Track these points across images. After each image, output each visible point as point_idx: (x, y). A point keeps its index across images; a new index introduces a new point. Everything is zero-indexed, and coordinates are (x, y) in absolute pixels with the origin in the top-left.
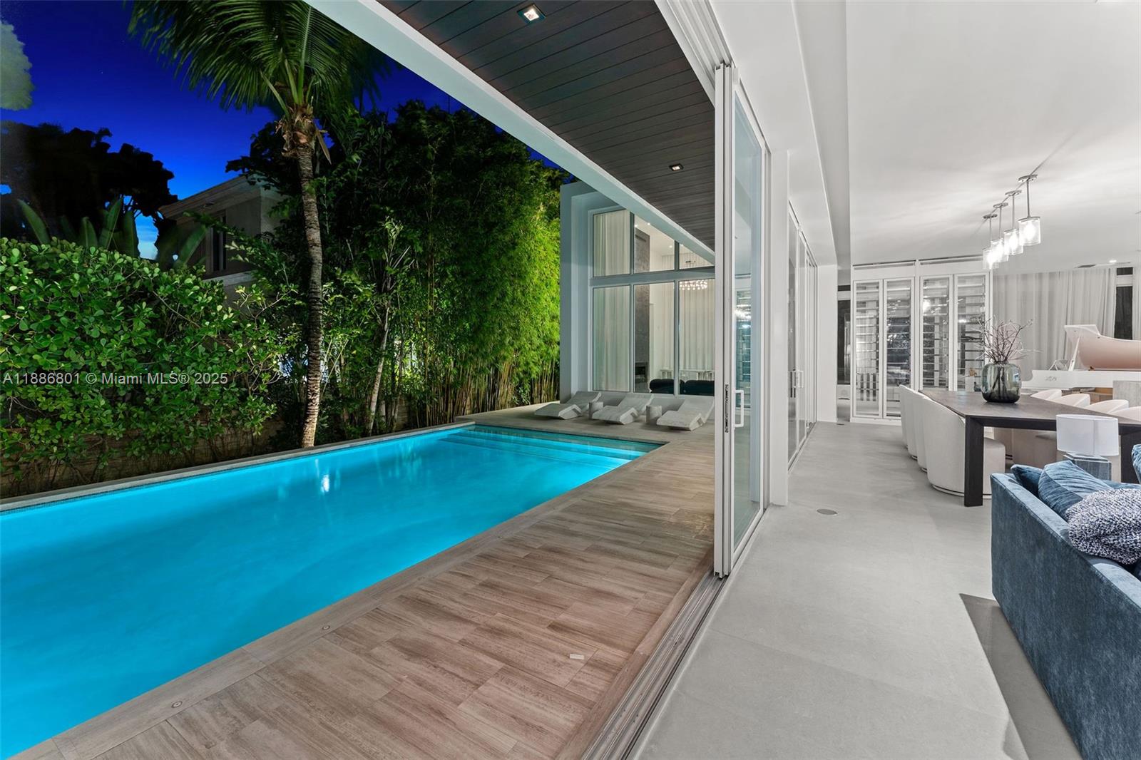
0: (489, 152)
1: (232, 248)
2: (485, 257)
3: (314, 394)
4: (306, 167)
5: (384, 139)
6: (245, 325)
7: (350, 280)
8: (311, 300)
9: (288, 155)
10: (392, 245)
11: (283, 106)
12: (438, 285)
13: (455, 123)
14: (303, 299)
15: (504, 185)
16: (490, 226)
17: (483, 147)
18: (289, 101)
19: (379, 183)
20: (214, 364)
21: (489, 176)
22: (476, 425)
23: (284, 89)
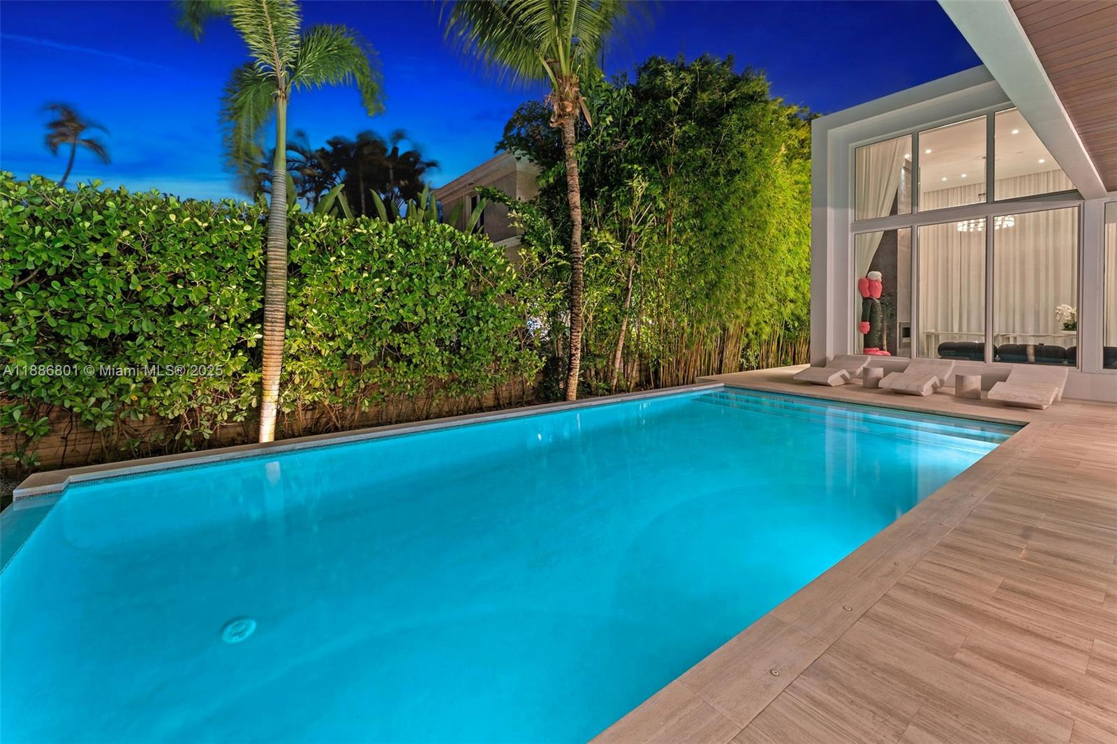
0: (733, 94)
1: (513, 216)
2: (726, 208)
3: (576, 349)
4: (570, 135)
5: (626, 100)
6: (524, 285)
7: (604, 239)
8: (573, 260)
9: (555, 125)
10: (637, 202)
11: (554, 80)
12: (676, 242)
13: (699, 70)
14: (566, 258)
15: (747, 128)
16: (732, 173)
17: (726, 90)
18: (558, 74)
19: (621, 144)
20: (506, 319)
21: (732, 120)
22: (725, 386)
23: (554, 64)
